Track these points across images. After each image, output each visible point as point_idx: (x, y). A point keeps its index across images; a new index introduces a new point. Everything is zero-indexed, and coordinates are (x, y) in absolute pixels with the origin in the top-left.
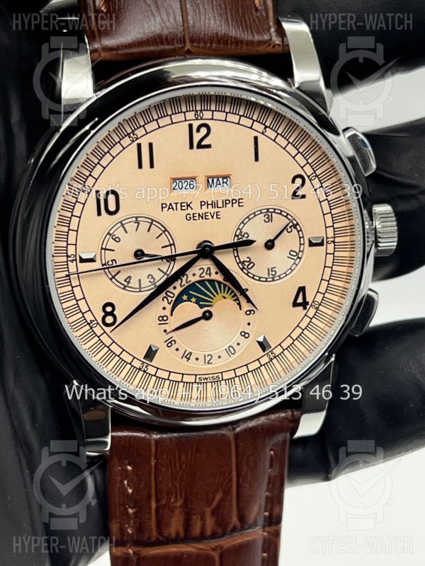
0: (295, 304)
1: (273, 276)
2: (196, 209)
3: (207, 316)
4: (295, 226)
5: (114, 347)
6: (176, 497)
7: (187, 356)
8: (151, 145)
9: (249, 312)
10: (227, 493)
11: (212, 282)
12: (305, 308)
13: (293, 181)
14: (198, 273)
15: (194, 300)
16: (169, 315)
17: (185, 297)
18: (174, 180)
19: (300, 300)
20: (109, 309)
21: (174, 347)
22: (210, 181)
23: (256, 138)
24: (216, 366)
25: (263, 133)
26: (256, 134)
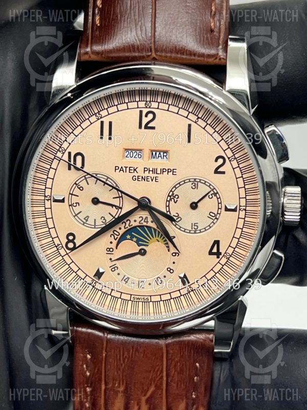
0: (211, 253)
1: (195, 229)
2: (140, 173)
3: (143, 253)
4: (215, 194)
5: (72, 266)
6: (119, 384)
7: (126, 280)
8: (110, 123)
9: (174, 254)
10: (158, 387)
11: (149, 228)
12: (218, 257)
13: (216, 160)
14: (138, 220)
15: (135, 239)
16: (114, 248)
17: (128, 237)
18: (127, 150)
19: (215, 250)
20: (71, 238)
21: (117, 272)
22: (154, 153)
23: (190, 126)
24: (147, 290)
25: (196, 122)
26: (190, 122)
